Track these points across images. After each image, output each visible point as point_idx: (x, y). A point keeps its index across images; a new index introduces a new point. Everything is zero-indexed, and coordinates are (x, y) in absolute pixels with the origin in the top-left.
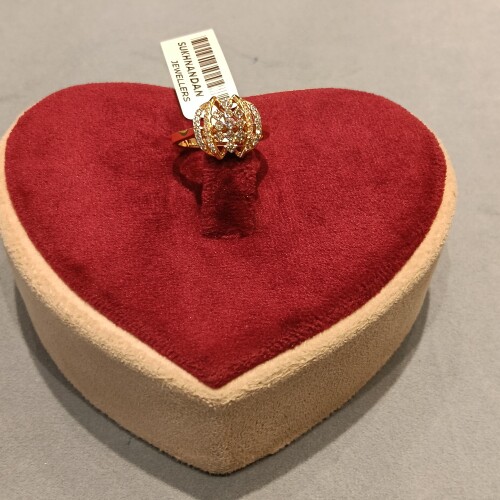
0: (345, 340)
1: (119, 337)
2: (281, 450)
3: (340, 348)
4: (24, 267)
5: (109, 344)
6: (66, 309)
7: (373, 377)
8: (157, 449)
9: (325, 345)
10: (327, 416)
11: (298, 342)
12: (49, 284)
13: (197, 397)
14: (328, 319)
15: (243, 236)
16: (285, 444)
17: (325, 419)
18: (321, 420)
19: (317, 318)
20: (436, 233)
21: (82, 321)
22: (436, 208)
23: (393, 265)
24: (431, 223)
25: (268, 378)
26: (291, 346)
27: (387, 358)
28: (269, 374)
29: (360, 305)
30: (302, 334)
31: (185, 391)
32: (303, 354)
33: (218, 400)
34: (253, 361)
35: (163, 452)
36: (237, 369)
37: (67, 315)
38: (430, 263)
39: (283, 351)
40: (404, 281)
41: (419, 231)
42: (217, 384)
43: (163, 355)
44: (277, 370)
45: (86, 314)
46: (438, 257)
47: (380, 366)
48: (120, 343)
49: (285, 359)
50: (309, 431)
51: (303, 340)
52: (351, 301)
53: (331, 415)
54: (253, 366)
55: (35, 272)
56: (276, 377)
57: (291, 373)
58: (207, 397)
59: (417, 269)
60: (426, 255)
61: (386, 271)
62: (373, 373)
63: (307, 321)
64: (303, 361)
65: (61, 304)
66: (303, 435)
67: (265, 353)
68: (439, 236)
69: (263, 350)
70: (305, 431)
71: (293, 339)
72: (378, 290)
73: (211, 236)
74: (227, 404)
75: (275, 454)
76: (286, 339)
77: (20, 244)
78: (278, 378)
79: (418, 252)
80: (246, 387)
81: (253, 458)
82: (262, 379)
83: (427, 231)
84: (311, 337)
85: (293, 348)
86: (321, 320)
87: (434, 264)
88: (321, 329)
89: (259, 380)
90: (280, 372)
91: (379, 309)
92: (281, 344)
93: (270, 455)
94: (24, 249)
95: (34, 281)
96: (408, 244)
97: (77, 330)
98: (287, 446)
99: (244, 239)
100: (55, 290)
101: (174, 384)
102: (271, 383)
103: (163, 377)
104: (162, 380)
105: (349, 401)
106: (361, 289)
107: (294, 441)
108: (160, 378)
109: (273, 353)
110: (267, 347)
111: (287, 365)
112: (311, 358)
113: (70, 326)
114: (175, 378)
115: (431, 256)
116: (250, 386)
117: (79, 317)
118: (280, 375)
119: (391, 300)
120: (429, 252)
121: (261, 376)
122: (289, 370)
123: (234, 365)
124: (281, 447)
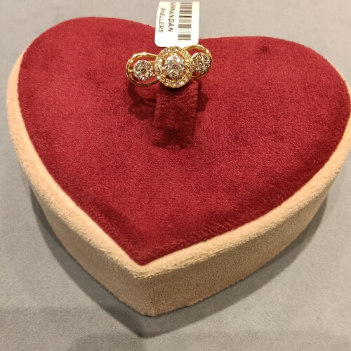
0: (247, 239)
1: (77, 215)
2: (195, 304)
3: (243, 244)
4: (20, 151)
5: (70, 219)
6: (43, 188)
7: (272, 259)
8: (107, 290)
9: (232, 241)
10: (233, 283)
11: (210, 236)
12: (34, 167)
13: (126, 269)
14: (236, 222)
15: (182, 148)
16: (198, 300)
17: (231, 286)
18: (227, 286)
19: (227, 221)
20: (334, 163)
21: (53, 198)
22: (337, 142)
23: (294, 185)
24: (331, 154)
25: (182, 262)
26: (204, 239)
27: (284, 247)
28: (184, 259)
29: (263, 213)
30: (213, 230)
31: (119, 264)
32: (212, 246)
33: (142, 273)
34: (172, 248)
35: (111, 293)
36: (160, 253)
37: (44, 191)
38: (324, 186)
39: (198, 242)
40: (302, 198)
41: (320, 160)
42: (143, 262)
43: (107, 233)
44: (190, 257)
45: (57, 194)
46: (332, 182)
47: (278, 252)
48: (77, 219)
49: (197, 249)
50: (218, 293)
51: (214, 236)
52: (256, 210)
53: (236, 283)
54: (172, 251)
55: (26, 157)
56: (189, 261)
57: (201, 260)
58: (133, 270)
59: (314, 190)
60: (323, 179)
61: (288, 189)
62: (273, 257)
63: (218, 222)
64: (211, 252)
65: (40, 183)
66: (214, 295)
67: (182, 243)
68: (336, 165)
69: (181, 240)
70: (215, 293)
71: (206, 234)
72: (280, 204)
73: (158, 144)
74: (148, 277)
75: (190, 306)
76: (201, 234)
77: (19, 134)
78: (190, 262)
79: (316, 177)
80: (164, 267)
81: (173, 308)
82: (178, 262)
83: (327, 160)
84: (220, 234)
85: (205, 241)
86: (230, 222)
87: (328, 187)
88: (230, 229)
89: (175, 262)
90: (192, 258)
91: (278, 219)
92: (196, 237)
93: (186, 307)
94: (22, 138)
95: (25, 163)
96: (309, 170)
97: (49, 204)
98: (200, 301)
99: (184, 150)
100: (37, 172)
101: (112, 256)
102: (185, 266)
103: (104, 250)
104: (103, 252)
105: (251, 275)
106: (265, 201)
107: (206, 298)
108: (102, 250)
109: (189, 244)
110: (185, 238)
111: (199, 254)
112: (218, 251)
113: (45, 200)
114: (113, 252)
115: (327, 181)
116: (167, 266)
117: (52, 194)
118: (192, 260)
119: (289, 212)
120: (325, 177)
121: (177, 260)
122: (200, 257)
123: (156, 249)
124: (195, 302)
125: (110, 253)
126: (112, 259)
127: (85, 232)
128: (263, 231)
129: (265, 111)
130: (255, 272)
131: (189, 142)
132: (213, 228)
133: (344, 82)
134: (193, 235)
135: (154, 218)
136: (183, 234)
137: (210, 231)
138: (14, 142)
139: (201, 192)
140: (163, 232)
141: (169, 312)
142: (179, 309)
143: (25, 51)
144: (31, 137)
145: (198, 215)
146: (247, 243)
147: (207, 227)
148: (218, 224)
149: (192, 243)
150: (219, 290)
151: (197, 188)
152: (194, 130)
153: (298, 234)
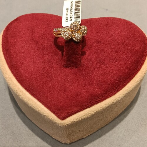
0: (108, 105)
1: (32, 100)
2: (86, 137)
3: (106, 108)
4: (5, 74)
5: (29, 102)
6: (16, 89)
7: (119, 115)
8: (47, 134)
9: (101, 107)
10: (103, 127)
11: (92, 105)
12: (11, 80)
13: (56, 122)
14: (103, 98)
16: (88, 135)
18: (100, 128)
19: (99, 98)
20: (143, 69)
21: (21, 93)
22: (144, 61)
24: (142, 66)
25: (80, 118)
26: (89, 107)
27: (124, 109)
28: (81, 116)
29: (114, 94)
30: (93, 102)
31: (52, 120)
32: (93, 110)
33: (63, 124)
34: (75, 111)
35: (49, 135)
36: (70, 114)
37: (17, 90)
38: (140, 80)
39: (87, 108)
40: (130, 86)
42: (63, 119)
43: (46, 107)
44: (84, 115)
45: (23, 91)
46: (143, 78)
47: (122, 111)
48: (32, 102)
49: (87, 111)
51: (94, 105)
53: (104, 126)
54: (75, 113)
55: (8, 76)
57: (89, 116)
58: (59, 123)
59: (135, 82)
60: (139, 77)
62: (119, 113)
63: (95, 99)
64: (93, 112)
65: (15, 87)
66: (94, 132)
67: (80, 109)
68: (144, 70)
69: (79, 108)
70: (95, 131)
71: (90, 105)
72: (121, 89)
74: (66, 126)
75: (85, 138)
76: (88, 104)
77: (4, 66)
78: (83, 117)
79: (136, 76)
80: (72, 120)
81: (77, 139)
82: (78, 118)
83: (140, 68)
84: (96, 104)
86: (100, 98)
87: (142, 80)
88: (100, 102)
89: (77, 118)
90: (85, 115)
91: (121, 95)
92: (86, 106)
93: (83, 138)
94: (5, 68)
95: (7, 79)
97: (19, 96)
98: (89, 136)
99: (77, 68)
100: (13, 82)
101: (49, 117)
102: (81, 119)
103: (46, 115)
104: (45, 116)
105: (111, 122)
106: (115, 88)
107: (91, 134)
108: (45, 115)
109: (83, 109)
110: (81, 107)
111: (87, 113)
112: (96, 111)
113: (17, 95)
114: (49, 115)
115: (141, 77)
116: (74, 120)
117: (20, 92)
118: (85, 116)
119: (126, 92)
120: (140, 76)
121: (78, 117)
122: (88, 115)
123: (69, 113)
124: (87, 136)
125: (48, 116)
126: (49, 118)
127: (36, 107)
128: (115, 101)
129: (111, 49)
130: (112, 121)
131: (79, 65)
132: (93, 101)
133: (145, 34)
134: (84, 105)
135: (66, 99)
136: (80, 105)
137: (92, 103)
138: (2, 70)
139: (86, 86)
140: (71, 105)
141: (75, 142)
142: (80, 140)
143: (4, 29)
144: (9, 67)
145: (86, 96)
146: (108, 107)
147: (90, 101)
148: (95, 100)
149: (84, 109)
150: (97, 130)
151: (84, 84)
152: (81, 59)
153: (130, 103)
